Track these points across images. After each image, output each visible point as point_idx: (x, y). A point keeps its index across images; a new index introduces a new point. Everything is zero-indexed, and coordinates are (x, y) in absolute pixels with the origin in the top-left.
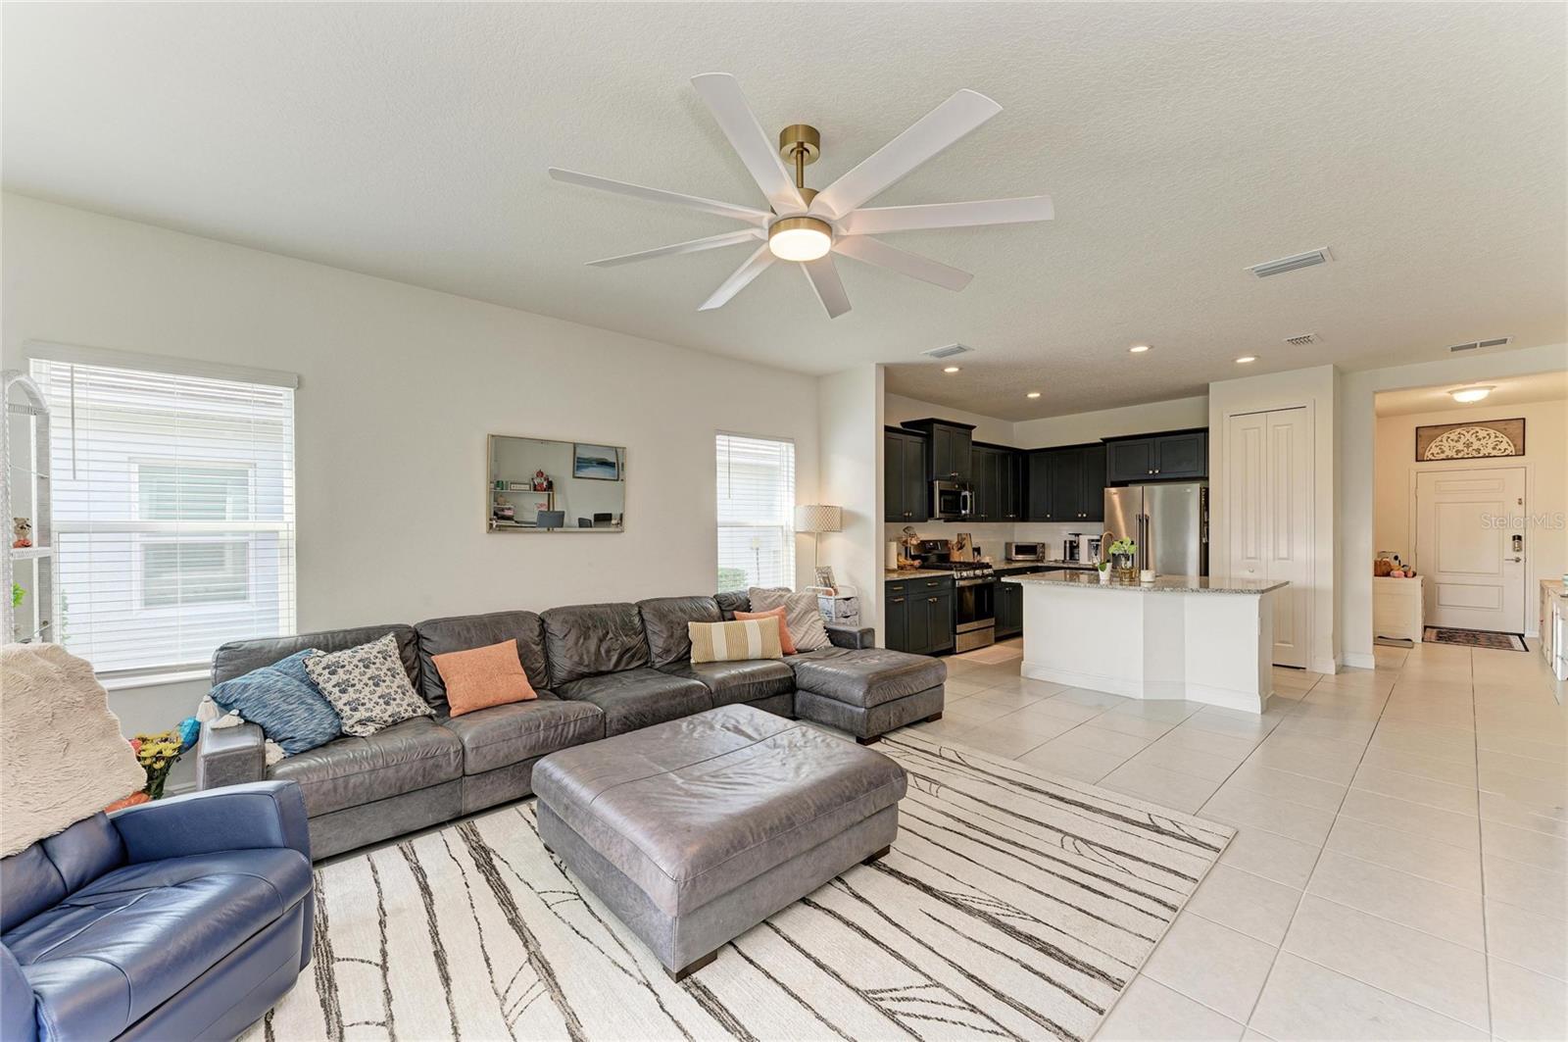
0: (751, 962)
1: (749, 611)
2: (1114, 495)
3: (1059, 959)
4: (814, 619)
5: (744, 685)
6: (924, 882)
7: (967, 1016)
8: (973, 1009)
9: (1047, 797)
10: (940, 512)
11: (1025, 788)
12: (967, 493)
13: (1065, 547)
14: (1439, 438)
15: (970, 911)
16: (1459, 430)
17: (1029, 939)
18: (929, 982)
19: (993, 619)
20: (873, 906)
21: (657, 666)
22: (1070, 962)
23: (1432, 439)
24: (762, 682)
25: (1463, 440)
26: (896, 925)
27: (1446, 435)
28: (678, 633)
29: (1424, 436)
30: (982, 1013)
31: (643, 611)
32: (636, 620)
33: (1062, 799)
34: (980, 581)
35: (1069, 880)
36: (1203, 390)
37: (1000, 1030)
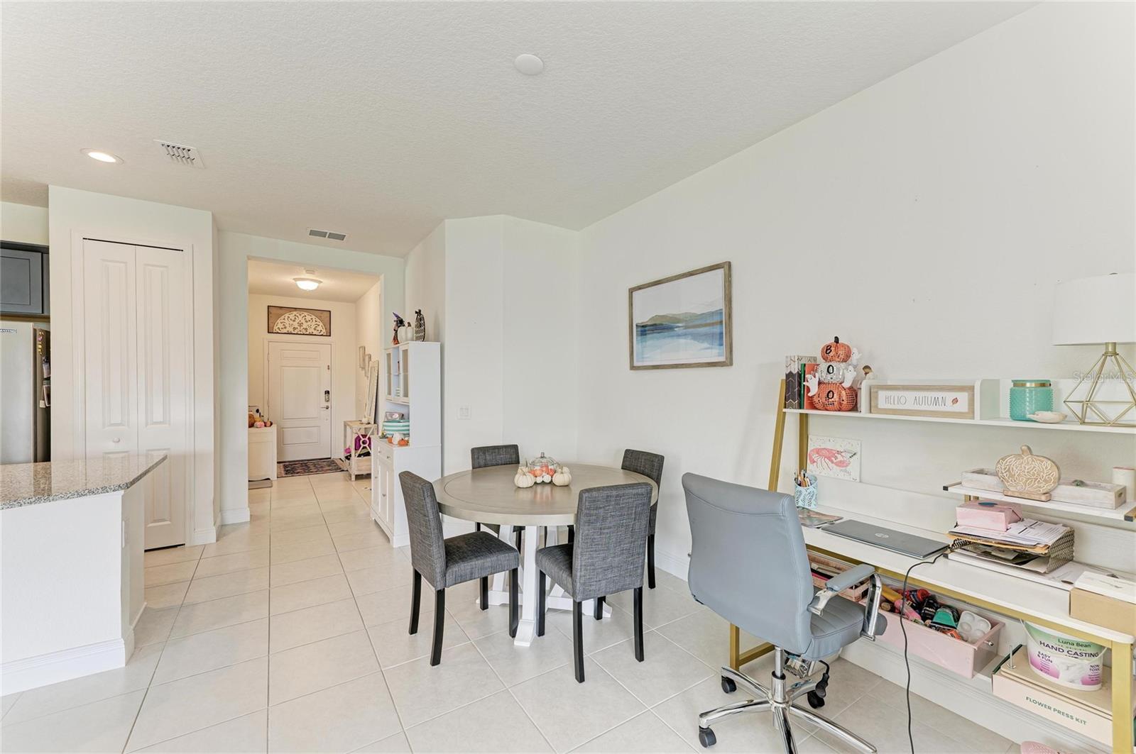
14: (283, 317)
16: (295, 313)
23: (279, 316)
25: (297, 321)
27: (287, 315)
29: (274, 312)
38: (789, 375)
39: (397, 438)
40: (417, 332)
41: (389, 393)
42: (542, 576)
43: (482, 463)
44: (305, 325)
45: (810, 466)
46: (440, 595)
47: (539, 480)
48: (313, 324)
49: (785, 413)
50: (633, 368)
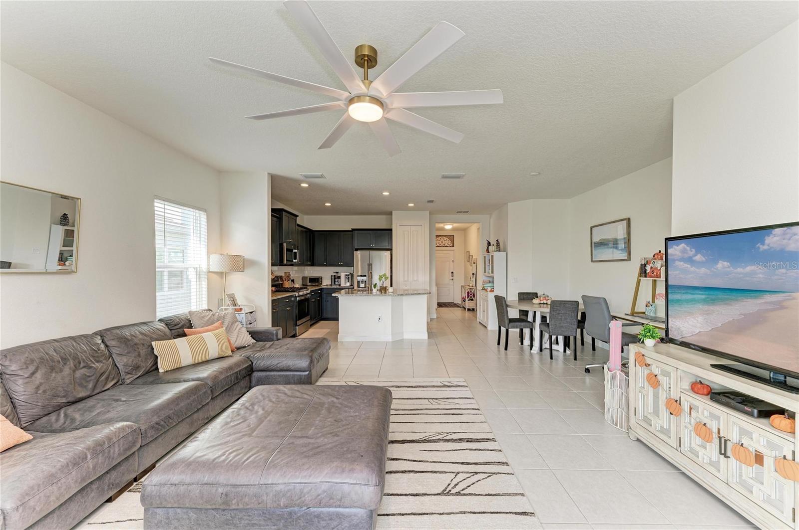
0: (387, 515)
1: (191, 327)
2: (358, 255)
3: (475, 442)
4: (238, 328)
5: (228, 377)
6: (408, 439)
7: (477, 477)
8: (476, 473)
9: (406, 388)
10: (287, 260)
11: (396, 387)
12: (296, 251)
13: (332, 278)
15: (434, 441)
16: (440, 237)
17: (460, 440)
18: (455, 474)
19: (309, 316)
20: (401, 459)
21: (128, 381)
22: (478, 441)
24: (237, 372)
25: (441, 241)
26: (420, 461)
28: (143, 351)
30: (480, 473)
31: (105, 339)
32: (102, 346)
33: (412, 387)
34: (303, 298)
35: (446, 414)
36: (391, 214)
37: (490, 475)
38: (642, 265)
39: (489, 289)
40: (497, 248)
41: (485, 272)
42: (541, 332)
43: (522, 298)
44: (444, 243)
45: (656, 301)
46: (507, 331)
47: (542, 302)
48: (447, 242)
49: (640, 279)
50: (592, 261)
